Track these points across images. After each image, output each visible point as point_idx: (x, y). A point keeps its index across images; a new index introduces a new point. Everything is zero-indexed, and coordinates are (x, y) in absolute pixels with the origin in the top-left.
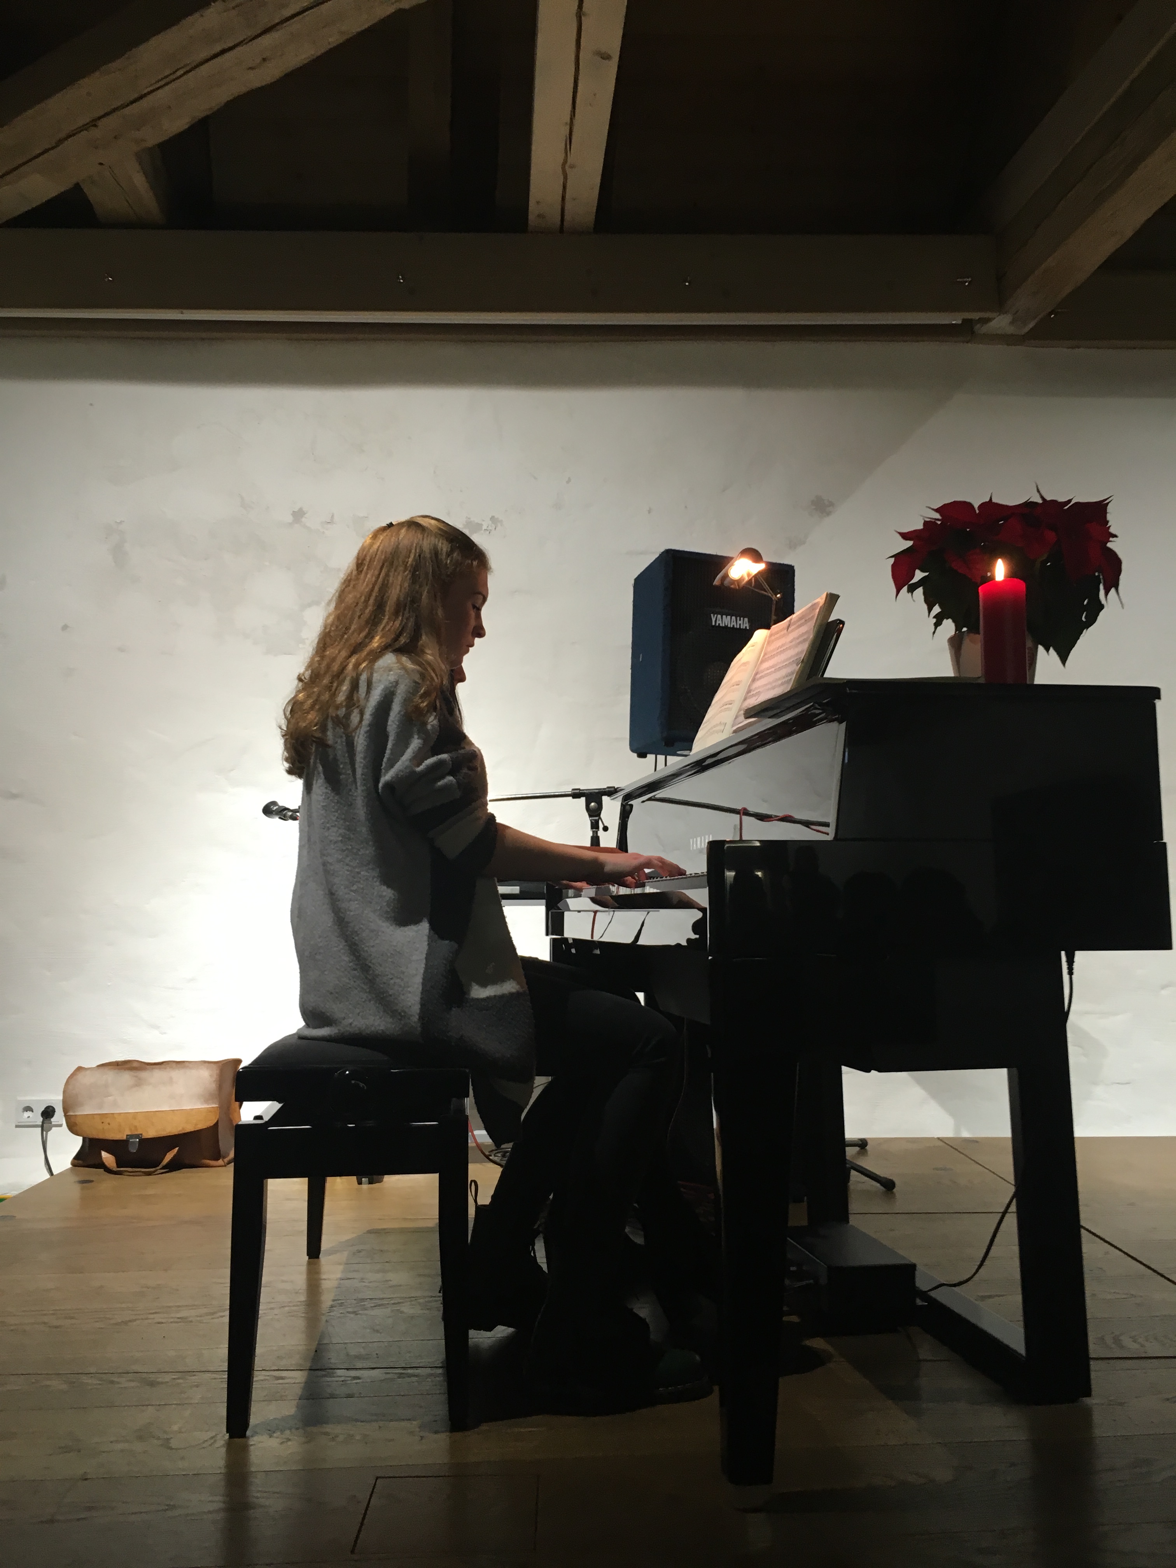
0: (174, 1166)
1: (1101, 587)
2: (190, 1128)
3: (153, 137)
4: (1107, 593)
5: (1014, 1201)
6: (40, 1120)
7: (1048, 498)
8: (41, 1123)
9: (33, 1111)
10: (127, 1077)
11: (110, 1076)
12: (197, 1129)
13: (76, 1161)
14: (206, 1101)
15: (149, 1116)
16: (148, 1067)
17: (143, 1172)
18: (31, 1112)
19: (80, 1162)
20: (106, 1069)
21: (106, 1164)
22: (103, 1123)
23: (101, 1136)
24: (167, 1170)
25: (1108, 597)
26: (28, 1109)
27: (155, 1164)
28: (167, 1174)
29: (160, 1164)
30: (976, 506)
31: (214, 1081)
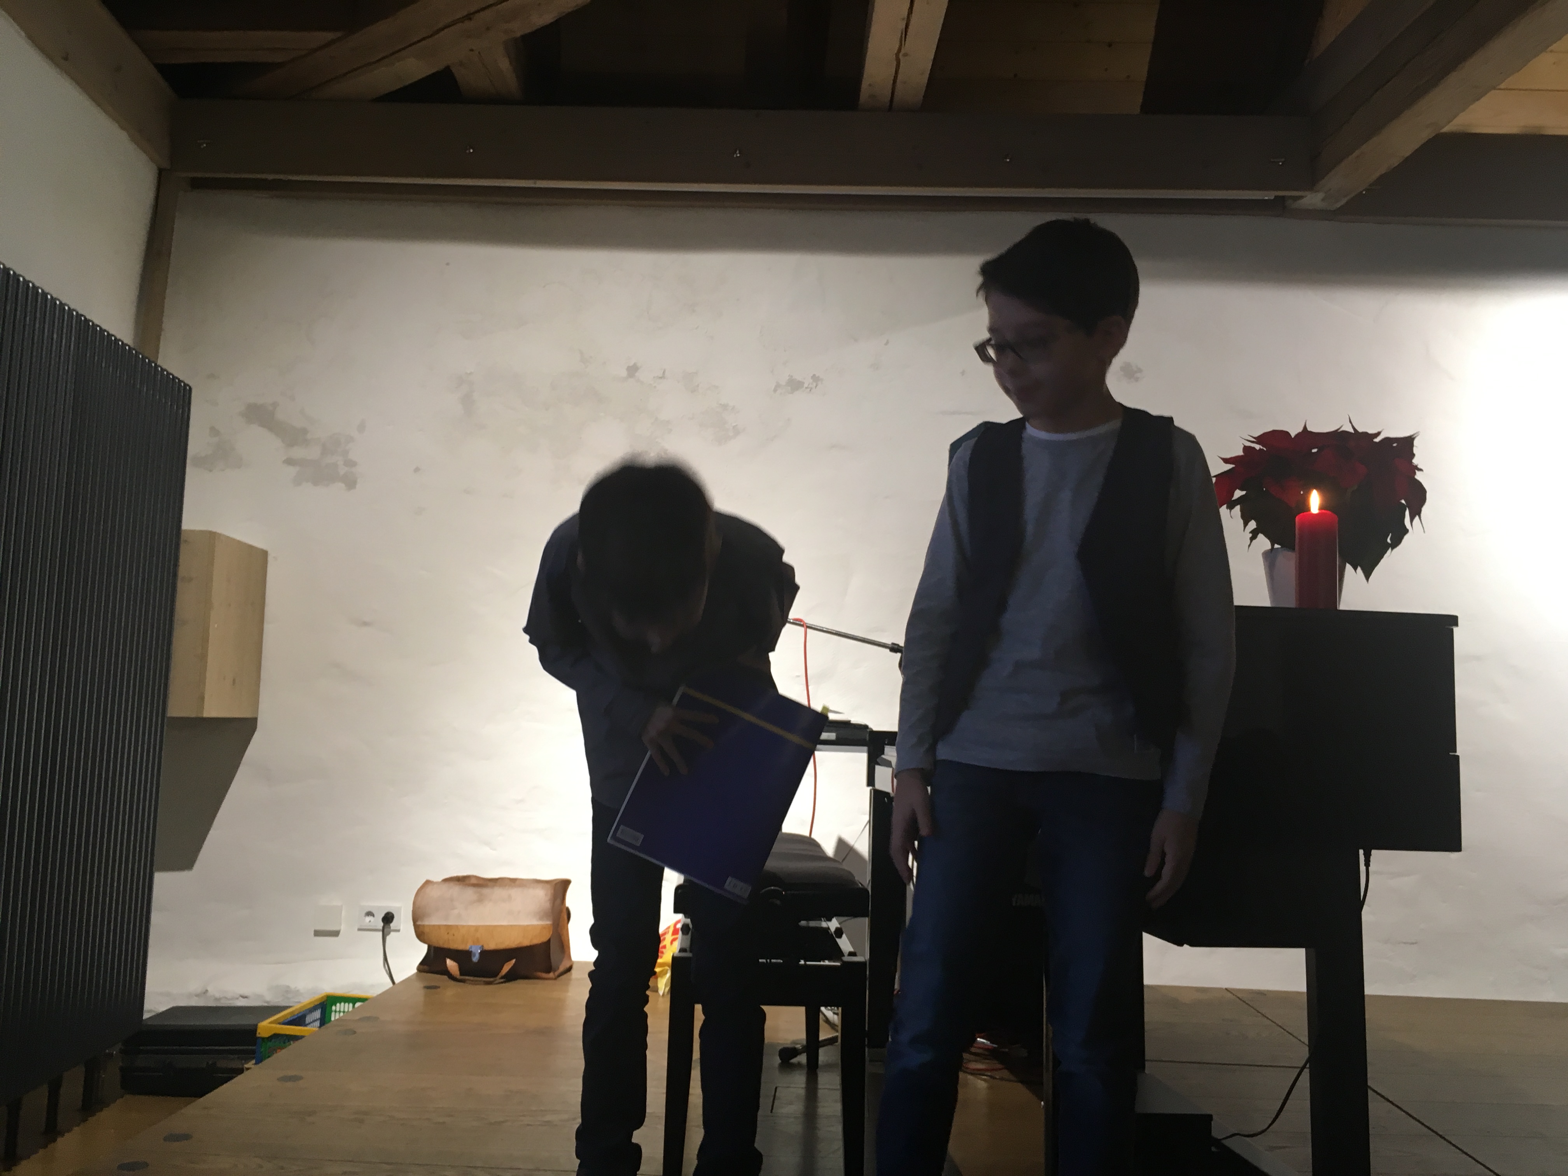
0: (511, 977)
1: (1407, 513)
2: (526, 943)
3: (520, 28)
4: (1412, 521)
5: (1308, 1066)
6: (381, 925)
7: (1360, 430)
8: (381, 928)
9: (373, 916)
10: (470, 893)
11: (455, 890)
12: (532, 944)
13: (421, 967)
14: (541, 919)
15: (491, 929)
16: (490, 884)
17: (484, 981)
18: (372, 917)
19: (426, 967)
20: (452, 884)
21: (451, 971)
22: (448, 933)
23: (446, 946)
24: (502, 980)
25: (1413, 523)
26: (370, 914)
27: (495, 974)
28: (503, 984)
29: (498, 974)
30: (1293, 435)
31: (549, 900)
